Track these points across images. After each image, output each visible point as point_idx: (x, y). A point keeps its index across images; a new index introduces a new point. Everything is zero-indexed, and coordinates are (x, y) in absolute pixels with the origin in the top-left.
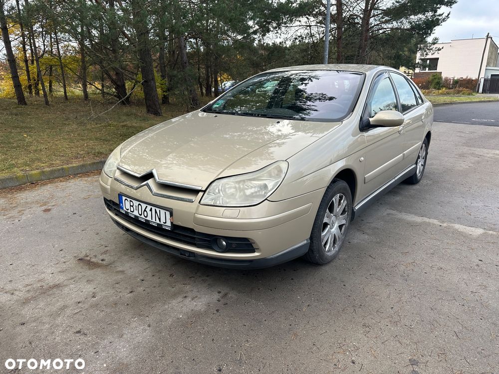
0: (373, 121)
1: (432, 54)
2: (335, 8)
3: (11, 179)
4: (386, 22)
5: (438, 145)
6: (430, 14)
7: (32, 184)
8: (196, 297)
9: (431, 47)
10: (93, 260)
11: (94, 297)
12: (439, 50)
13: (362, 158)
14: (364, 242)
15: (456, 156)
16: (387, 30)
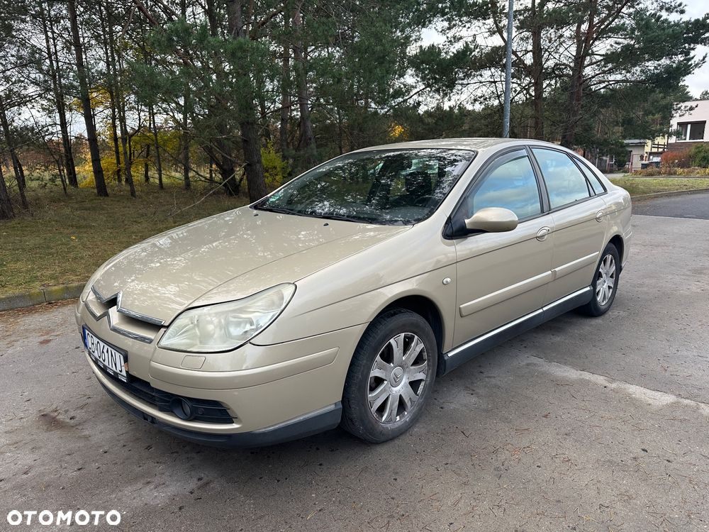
0: (471, 223)
1: (680, 116)
2: (530, 55)
3: (22, 297)
4: (610, 72)
5: (667, 254)
6: (681, 58)
7: (50, 304)
8: (164, 484)
9: (679, 106)
10: (60, 417)
11: (26, 473)
12: (691, 109)
13: (449, 280)
14: (464, 409)
15: (688, 273)
16: (611, 83)
